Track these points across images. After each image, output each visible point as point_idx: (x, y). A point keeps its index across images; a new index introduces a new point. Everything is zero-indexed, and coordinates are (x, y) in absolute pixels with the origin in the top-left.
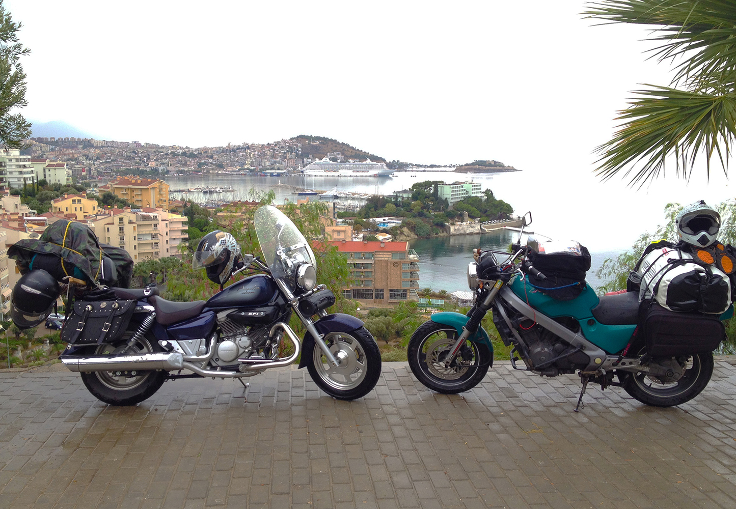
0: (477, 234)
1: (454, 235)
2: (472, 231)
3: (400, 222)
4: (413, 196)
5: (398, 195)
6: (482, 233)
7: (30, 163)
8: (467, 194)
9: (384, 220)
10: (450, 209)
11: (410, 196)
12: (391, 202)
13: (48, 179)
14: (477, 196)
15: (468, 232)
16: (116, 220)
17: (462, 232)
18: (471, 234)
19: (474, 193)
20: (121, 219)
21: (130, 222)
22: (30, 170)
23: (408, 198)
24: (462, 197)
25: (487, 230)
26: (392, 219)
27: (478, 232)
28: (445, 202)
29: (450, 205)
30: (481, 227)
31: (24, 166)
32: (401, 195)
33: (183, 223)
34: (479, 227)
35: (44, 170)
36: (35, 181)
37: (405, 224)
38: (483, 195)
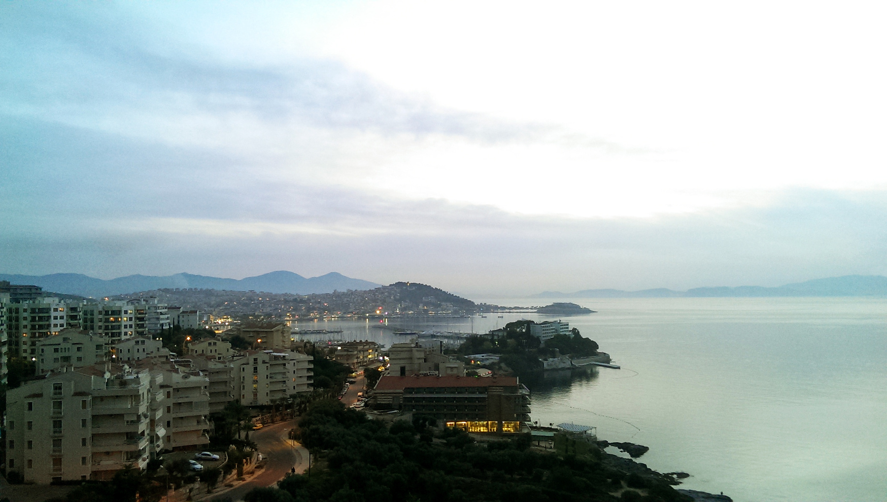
0: (569, 369)
1: (547, 370)
2: (564, 366)
3: (498, 358)
4: (507, 334)
5: (494, 333)
6: (573, 368)
7: (166, 310)
8: (556, 332)
9: (483, 356)
10: (542, 346)
11: (505, 334)
12: (487, 340)
13: (181, 324)
14: (565, 334)
15: (560, 367)
16: (251, 361)
17: (554, 367)
18: (563, 369)
19: (563, 331)
20: (255, 360)
21: (264, 362)
22: (166, 316)
23: (503, 336)
24: (552, 336)
25: (577, 365)
26: (489, 356)
27: (568, 367)
28: (538, 340)
29: (542, 342)
30: (571, 363)
31: (161, 314)
32: (497, 333)
33: (310, 362)
34: (570, 363)
35: (179, 317)
36: (172, 326)
37: (501, 360)
38: (570, 333)
